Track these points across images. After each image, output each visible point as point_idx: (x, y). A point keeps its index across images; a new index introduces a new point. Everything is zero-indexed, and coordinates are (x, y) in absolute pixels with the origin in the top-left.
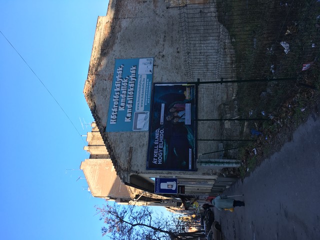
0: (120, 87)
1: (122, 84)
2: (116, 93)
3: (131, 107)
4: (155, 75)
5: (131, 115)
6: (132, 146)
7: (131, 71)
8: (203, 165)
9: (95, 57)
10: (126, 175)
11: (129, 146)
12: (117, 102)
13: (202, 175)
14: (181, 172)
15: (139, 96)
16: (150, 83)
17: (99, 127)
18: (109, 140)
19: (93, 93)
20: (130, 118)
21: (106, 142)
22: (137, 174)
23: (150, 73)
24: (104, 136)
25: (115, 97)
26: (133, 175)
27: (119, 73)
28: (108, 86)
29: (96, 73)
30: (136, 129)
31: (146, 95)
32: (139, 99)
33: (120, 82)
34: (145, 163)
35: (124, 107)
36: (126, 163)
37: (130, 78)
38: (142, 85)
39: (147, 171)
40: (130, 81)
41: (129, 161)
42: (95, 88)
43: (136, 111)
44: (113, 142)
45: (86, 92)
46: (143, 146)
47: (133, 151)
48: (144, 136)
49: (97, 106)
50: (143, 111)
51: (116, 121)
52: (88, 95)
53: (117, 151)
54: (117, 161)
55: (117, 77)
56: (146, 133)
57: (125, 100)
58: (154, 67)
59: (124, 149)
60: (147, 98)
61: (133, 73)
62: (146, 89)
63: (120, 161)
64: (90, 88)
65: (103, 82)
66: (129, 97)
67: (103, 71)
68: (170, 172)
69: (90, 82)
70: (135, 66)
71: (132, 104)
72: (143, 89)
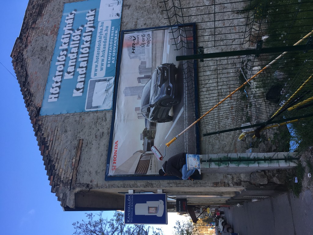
0: (69, 43)
1: (73, 38)
2: (61, 52)
3: (84, 72)
4: (124, 20)
5: (84, 84)
6: (81, 138)
7: (87, 18)
8: (213, 166)
9: (34, 4)
10: (68, 192)
11: (78, 139)
12: (62, 66)
13: (213, 186)
14: (171, 181)
15: (98, 54)
16: (116, 32)
17: (30, 108)
18: (43, 129)
19: (25, 56)
20: (81, 90)
21: (39, 134)
22: (88, 189)
23: (118, 18)
24: (35, 124)
25: (60, 59)
26: (81, 191)
27: (67, 22)
28: (49, 43)
29: (33, 26)
30: (91, 108)
31: (110, 51)
32: (98, 59)
33: (69, 36)
34: (105, 168)
35: (72, 73)
36: (70, 169)
37: (86, 27)
38: (103, 37)
39: (108, 183)
40: (85, 32)
41: (76, 166)
42: (29, 48)
43: (91, 79)
44: (50, 133)
45: (14, 56)
46: (101, 137)
47: (84, 145)
48: (104, 118)
49: (29, 75)
50: (104, 77)
51: (58, 97)
52: (17, 60)
53: (55, 148)
54: (55, 166)
55: (64, 28)
56: (107, 114)
57: (76, 62)
58: (124, 8)
59: (69, 143)
60: (112, 56)
61: (90, 21)
62: (110, 41)
63: (59, 166)
64: (21, 48)
65: (43, 38)
66: (82, 57)
67: (44, 23)
68: (149, 181)
69: (22, 40)
70: (93, 9)
71: (86, 67)
72: (105, 42)
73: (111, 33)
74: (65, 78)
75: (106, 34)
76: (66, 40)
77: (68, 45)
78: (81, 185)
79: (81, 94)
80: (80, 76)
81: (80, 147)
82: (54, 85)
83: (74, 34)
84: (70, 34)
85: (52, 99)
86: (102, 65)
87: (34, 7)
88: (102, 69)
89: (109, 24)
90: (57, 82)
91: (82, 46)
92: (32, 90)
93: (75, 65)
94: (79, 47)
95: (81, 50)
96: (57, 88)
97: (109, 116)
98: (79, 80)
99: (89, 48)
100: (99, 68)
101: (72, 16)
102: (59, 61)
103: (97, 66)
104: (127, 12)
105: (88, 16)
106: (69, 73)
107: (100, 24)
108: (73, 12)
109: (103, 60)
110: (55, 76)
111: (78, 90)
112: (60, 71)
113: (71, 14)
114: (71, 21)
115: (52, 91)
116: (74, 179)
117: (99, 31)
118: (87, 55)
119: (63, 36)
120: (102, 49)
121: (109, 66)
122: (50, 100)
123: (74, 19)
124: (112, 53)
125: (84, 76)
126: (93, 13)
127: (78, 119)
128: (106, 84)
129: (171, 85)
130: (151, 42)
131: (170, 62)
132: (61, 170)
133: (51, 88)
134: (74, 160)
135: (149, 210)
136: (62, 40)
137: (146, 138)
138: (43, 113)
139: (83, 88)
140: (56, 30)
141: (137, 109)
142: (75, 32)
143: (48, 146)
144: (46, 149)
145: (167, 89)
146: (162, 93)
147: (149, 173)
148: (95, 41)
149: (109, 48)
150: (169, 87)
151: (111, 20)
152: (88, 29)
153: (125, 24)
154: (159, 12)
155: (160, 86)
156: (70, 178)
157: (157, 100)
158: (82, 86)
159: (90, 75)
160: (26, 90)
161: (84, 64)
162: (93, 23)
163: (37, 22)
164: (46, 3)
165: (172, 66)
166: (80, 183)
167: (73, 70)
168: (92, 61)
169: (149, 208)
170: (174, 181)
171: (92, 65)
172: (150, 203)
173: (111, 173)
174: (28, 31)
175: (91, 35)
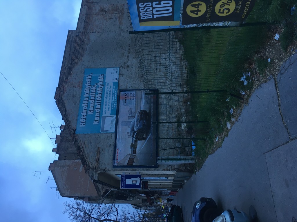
2: (85, 98)
3: (99, 111)
4: (120, 83)
5: (99, 118)
6: (99, 147)
7: (99, 79)
8: (163, 161)
9: (65, 66)
10: (94, 173)
11: (97, 147)
12: (86, 107)
13: (162, 171)
14: (144, 168)
15: (106, 101)
16: (116, 90)
17: (69, 130)
18: (78, 141)
19: (64, 99)
20: (98, 121)
21: (76, 143)
22: (104, 172)
23: (116, 81)
24: (73, 138)
25: (84, 102)
26: (100, 173)
27: (88, 80)
28: (77, 92)
29: (66, 81)
30: (103, 131)
31: (113, 101)
32: (106, 104)
33: (89, 89)
34: (112, 162)
35: (92, 111)
36: (94, 162)
37: (98, 85)
38: (108, 92)
39: (114, 169)
40: (98, 88)
41: (97, 161)
42: (65, 94)
43: (103, 115)
44: (82, 143)
45: (57, 98)
46: (110, 147)
47: (101, 150)
48: (111, 137)
49: (67, 111)
50: (110, 115)
51: (85, 124)
52: (59, 101)
53: (86, 151)
54: (86, 160)
55: (86, 84)
56: (112, 135)
57: (94, 105)
58: (120, 76)
59: (93, 149)
60: (114, 103)
61: (101, 81)
62: (112, 95)
63: (88, 160)
64: (60, 94)
65: (73, 89)
66: (97, 103)
67: (73, 79)
68: (134, 168)
69: (60, 88)
70: (102, 74)
71: (100, 108)
72: (110, 95)
73: (113, 90)
74: (88, 114)
75: (110, 90)
76: (88, 92)
77: (89, 95)
78: (101, 170)
79: (98, 123)
80: (96, 113)
81: (99, 151)
82: (82, 117)
83: (91, 88)
84: (89, 88)
85: (82, 125)
86: (109, 108)
87: (65, 68)
88: (109, 110)
89: (112, 84)
90: (84, 116)
91: (97, 96)
92: (70, 119)
93: (93, 107)
94: (95, 96)
95: (96, 98)
96: (84, 119)
97: (113, 136)
98: (96, 115)
99: (101, 97)
100: (107, 109)
101: (90, 77)
102: (84, 104)
103: (106, 108)
104: (122, 78)
105: (100, 78)
106: (90, 111)
107: (106, 84)
108: (90, 75)
109: (109, 105)
110: (83, 112)
111: (96, 121)
112: (85, 110)
113: (89, 76)
114: (89, 80)
115: (81, 120)
116: (97, 167)
117: (106, 88)
118: (100, 101)
119: (85, 89)
120: (108, 99)
121: (112, 109)
122: (80, 126)
123: (91, 79)
124: (114, 101)
125: (99, 113)
126: (102, 77)
127: (97, 137)
128: (111, 118)
129: (145, 122)
130: (135, 97)
131: (145, 110)
132: (90, 163)
133: (81, 119)
134: (96, 158)
135: (132, 182)
136: (85, 91)
137: (132, 148)
138: (77, 132)
139: (99, 120)
140: (81, 84)
141: (128, 133)
142: (92, 87)
143: (82, 150)
144: (80, 152)
145: (143, 124)
146: (140, 125)
147: (134, 164)
148: (104, 94)
149: (112, 98)
150: (144, 123)
151: (113, 82)
152: (100, 86)
153: (120, 85)
154: (139, 81)
155: (139, 122)
156: (95, 167)
157: (138, 129)
158: (98, 119)
159: (102, 113)
160: (66, 119)
161: (98, 107)
162: (103, 83)
163: (68, 78)
164: (73, 67)
165: (146, 111)
166: (100, 169)
167: (93, 109)
168: (103, 105)
169: (133, 181)
170: (146, 168)
171: (103, 107)
172: (133, 179)
173: (116, 164)
174: (64, 83)
175: (102, 90)
